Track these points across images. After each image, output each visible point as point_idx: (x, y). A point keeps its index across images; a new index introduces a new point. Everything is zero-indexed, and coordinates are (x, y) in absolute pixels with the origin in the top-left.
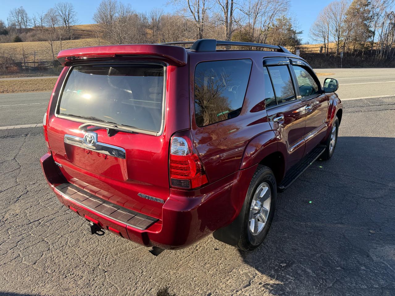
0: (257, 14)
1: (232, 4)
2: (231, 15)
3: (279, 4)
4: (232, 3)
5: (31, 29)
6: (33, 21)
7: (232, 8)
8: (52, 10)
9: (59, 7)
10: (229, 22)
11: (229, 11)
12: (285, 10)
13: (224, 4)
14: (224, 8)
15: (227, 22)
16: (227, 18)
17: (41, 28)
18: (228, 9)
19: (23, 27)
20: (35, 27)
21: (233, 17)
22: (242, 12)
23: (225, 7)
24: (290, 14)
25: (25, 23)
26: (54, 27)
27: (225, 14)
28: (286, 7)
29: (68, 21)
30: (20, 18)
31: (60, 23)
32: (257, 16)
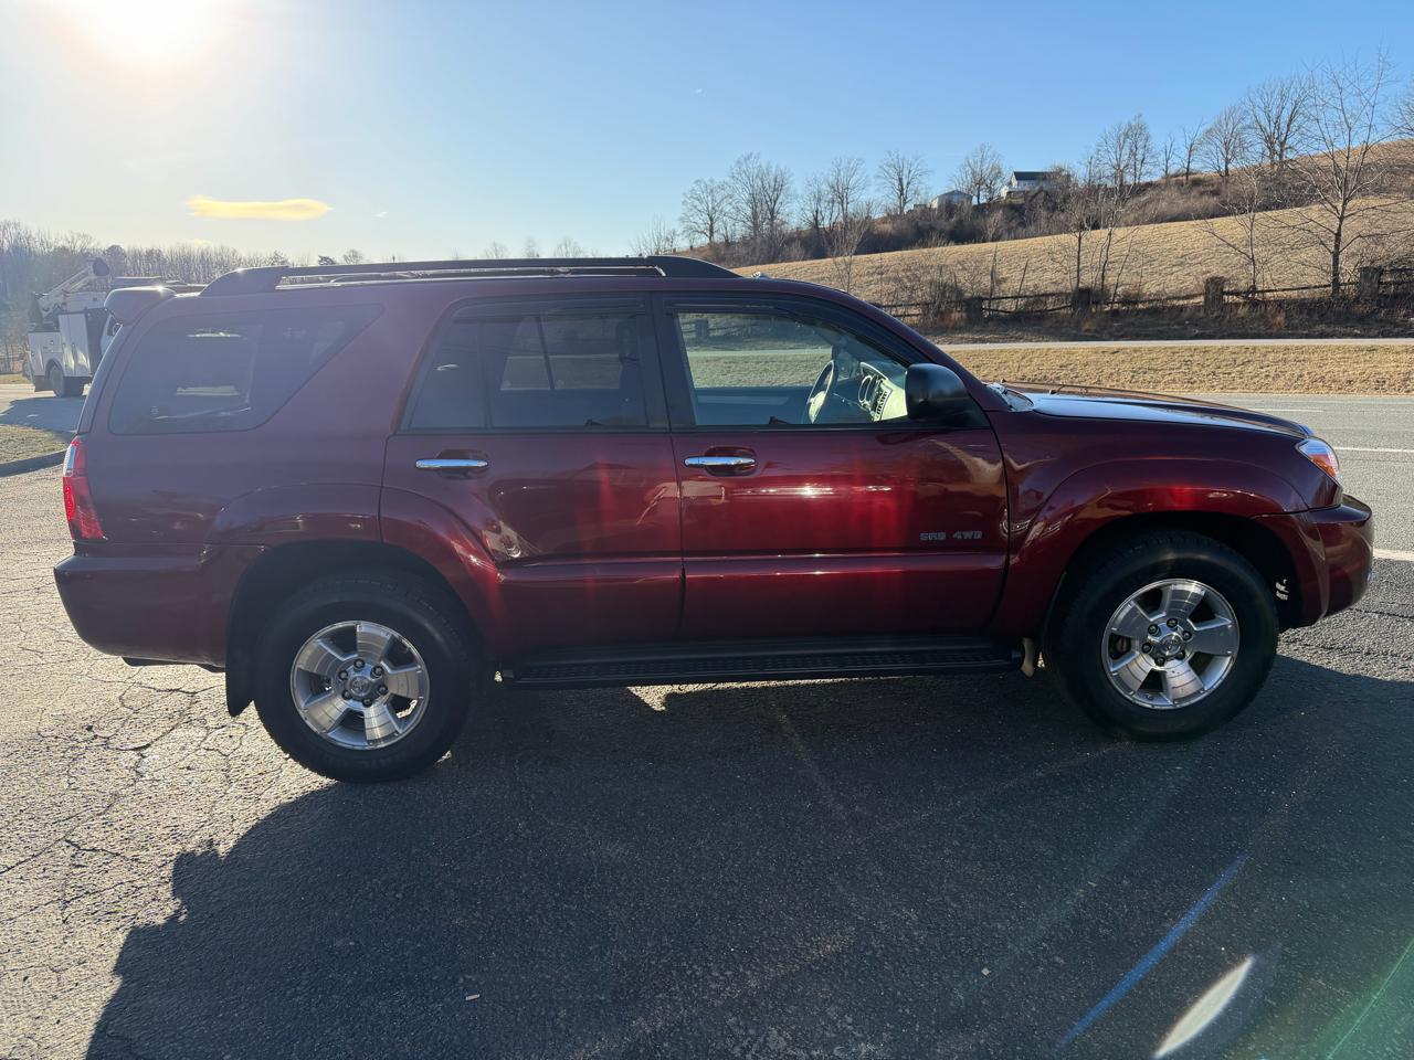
5: (1150, 185)
6: (1162, 158)
8: (1233, 110)
9: (1258, 99)
17: (1180, 178)
19: (1129, 179)
20: (1167, 176)
25: (1139, 167)
26: (1227, 170)
29: (1282, 144)
30: (1126, 151)
31: (1255, 154)
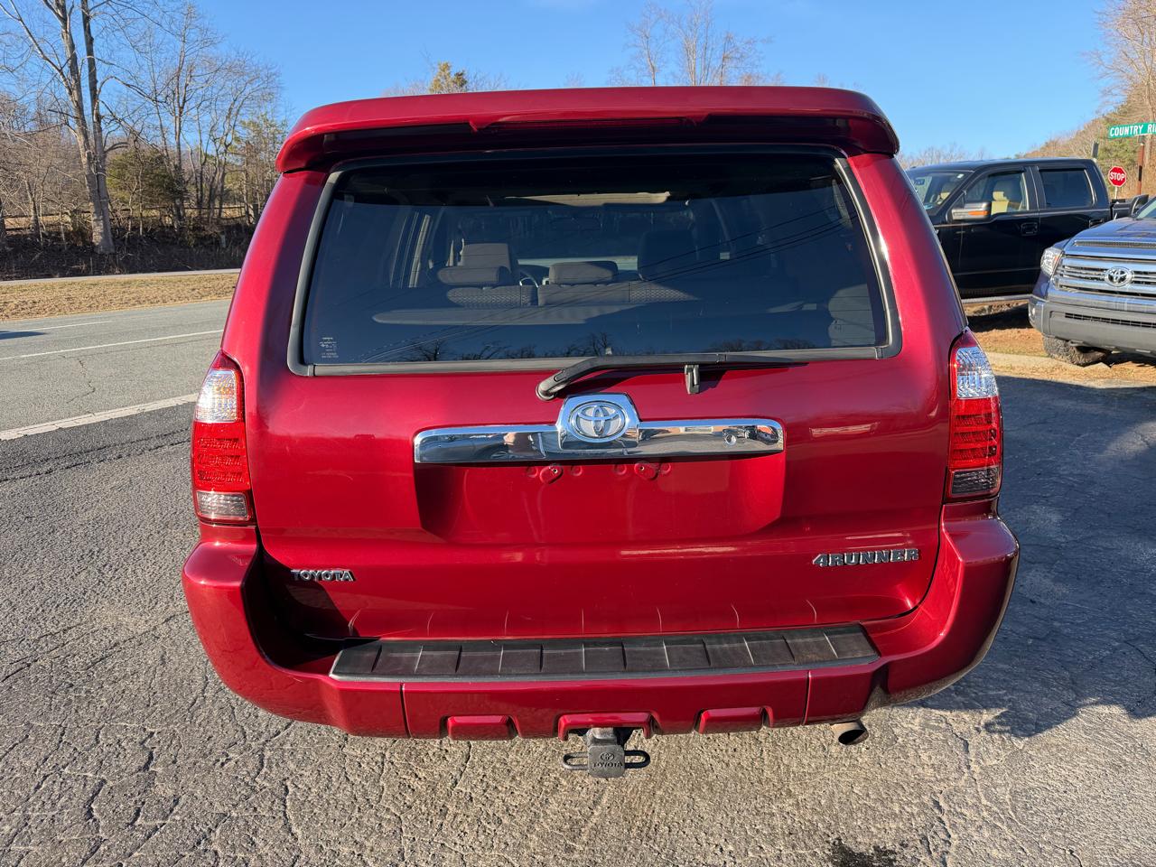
0: (181, 100)
1: (92, 64)
2: (94, 97)
3: (247, 78)
4: (89, 59)
7: (92, 76)
10: (89, 119)
11: (85, 83)
12: (268, 97)
13: (63, 63)
14: (62, 74)
15: (81, 119)
16: (80, 108)
18: (79, 78)
21: (101, 104)
22: (132, 92)
23: (66, 70)
24: (282, 110)
27: (71, 93)
28: (268, 90)
32: (183, 108)
